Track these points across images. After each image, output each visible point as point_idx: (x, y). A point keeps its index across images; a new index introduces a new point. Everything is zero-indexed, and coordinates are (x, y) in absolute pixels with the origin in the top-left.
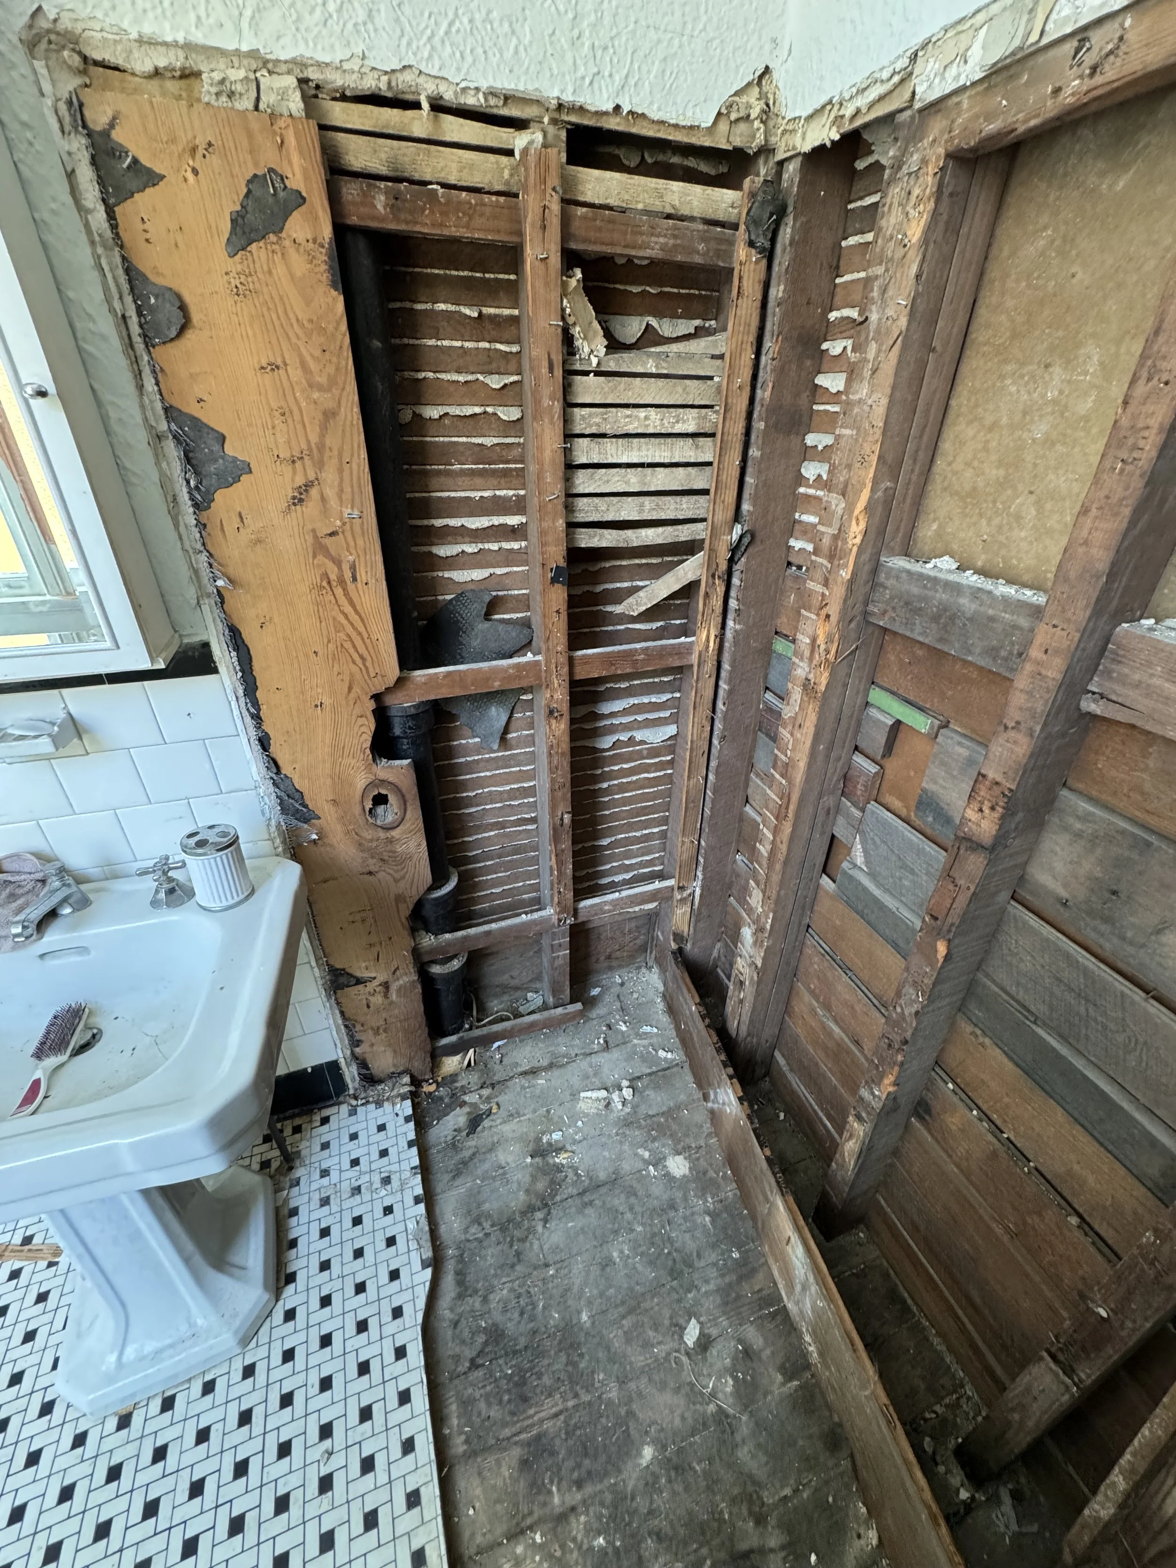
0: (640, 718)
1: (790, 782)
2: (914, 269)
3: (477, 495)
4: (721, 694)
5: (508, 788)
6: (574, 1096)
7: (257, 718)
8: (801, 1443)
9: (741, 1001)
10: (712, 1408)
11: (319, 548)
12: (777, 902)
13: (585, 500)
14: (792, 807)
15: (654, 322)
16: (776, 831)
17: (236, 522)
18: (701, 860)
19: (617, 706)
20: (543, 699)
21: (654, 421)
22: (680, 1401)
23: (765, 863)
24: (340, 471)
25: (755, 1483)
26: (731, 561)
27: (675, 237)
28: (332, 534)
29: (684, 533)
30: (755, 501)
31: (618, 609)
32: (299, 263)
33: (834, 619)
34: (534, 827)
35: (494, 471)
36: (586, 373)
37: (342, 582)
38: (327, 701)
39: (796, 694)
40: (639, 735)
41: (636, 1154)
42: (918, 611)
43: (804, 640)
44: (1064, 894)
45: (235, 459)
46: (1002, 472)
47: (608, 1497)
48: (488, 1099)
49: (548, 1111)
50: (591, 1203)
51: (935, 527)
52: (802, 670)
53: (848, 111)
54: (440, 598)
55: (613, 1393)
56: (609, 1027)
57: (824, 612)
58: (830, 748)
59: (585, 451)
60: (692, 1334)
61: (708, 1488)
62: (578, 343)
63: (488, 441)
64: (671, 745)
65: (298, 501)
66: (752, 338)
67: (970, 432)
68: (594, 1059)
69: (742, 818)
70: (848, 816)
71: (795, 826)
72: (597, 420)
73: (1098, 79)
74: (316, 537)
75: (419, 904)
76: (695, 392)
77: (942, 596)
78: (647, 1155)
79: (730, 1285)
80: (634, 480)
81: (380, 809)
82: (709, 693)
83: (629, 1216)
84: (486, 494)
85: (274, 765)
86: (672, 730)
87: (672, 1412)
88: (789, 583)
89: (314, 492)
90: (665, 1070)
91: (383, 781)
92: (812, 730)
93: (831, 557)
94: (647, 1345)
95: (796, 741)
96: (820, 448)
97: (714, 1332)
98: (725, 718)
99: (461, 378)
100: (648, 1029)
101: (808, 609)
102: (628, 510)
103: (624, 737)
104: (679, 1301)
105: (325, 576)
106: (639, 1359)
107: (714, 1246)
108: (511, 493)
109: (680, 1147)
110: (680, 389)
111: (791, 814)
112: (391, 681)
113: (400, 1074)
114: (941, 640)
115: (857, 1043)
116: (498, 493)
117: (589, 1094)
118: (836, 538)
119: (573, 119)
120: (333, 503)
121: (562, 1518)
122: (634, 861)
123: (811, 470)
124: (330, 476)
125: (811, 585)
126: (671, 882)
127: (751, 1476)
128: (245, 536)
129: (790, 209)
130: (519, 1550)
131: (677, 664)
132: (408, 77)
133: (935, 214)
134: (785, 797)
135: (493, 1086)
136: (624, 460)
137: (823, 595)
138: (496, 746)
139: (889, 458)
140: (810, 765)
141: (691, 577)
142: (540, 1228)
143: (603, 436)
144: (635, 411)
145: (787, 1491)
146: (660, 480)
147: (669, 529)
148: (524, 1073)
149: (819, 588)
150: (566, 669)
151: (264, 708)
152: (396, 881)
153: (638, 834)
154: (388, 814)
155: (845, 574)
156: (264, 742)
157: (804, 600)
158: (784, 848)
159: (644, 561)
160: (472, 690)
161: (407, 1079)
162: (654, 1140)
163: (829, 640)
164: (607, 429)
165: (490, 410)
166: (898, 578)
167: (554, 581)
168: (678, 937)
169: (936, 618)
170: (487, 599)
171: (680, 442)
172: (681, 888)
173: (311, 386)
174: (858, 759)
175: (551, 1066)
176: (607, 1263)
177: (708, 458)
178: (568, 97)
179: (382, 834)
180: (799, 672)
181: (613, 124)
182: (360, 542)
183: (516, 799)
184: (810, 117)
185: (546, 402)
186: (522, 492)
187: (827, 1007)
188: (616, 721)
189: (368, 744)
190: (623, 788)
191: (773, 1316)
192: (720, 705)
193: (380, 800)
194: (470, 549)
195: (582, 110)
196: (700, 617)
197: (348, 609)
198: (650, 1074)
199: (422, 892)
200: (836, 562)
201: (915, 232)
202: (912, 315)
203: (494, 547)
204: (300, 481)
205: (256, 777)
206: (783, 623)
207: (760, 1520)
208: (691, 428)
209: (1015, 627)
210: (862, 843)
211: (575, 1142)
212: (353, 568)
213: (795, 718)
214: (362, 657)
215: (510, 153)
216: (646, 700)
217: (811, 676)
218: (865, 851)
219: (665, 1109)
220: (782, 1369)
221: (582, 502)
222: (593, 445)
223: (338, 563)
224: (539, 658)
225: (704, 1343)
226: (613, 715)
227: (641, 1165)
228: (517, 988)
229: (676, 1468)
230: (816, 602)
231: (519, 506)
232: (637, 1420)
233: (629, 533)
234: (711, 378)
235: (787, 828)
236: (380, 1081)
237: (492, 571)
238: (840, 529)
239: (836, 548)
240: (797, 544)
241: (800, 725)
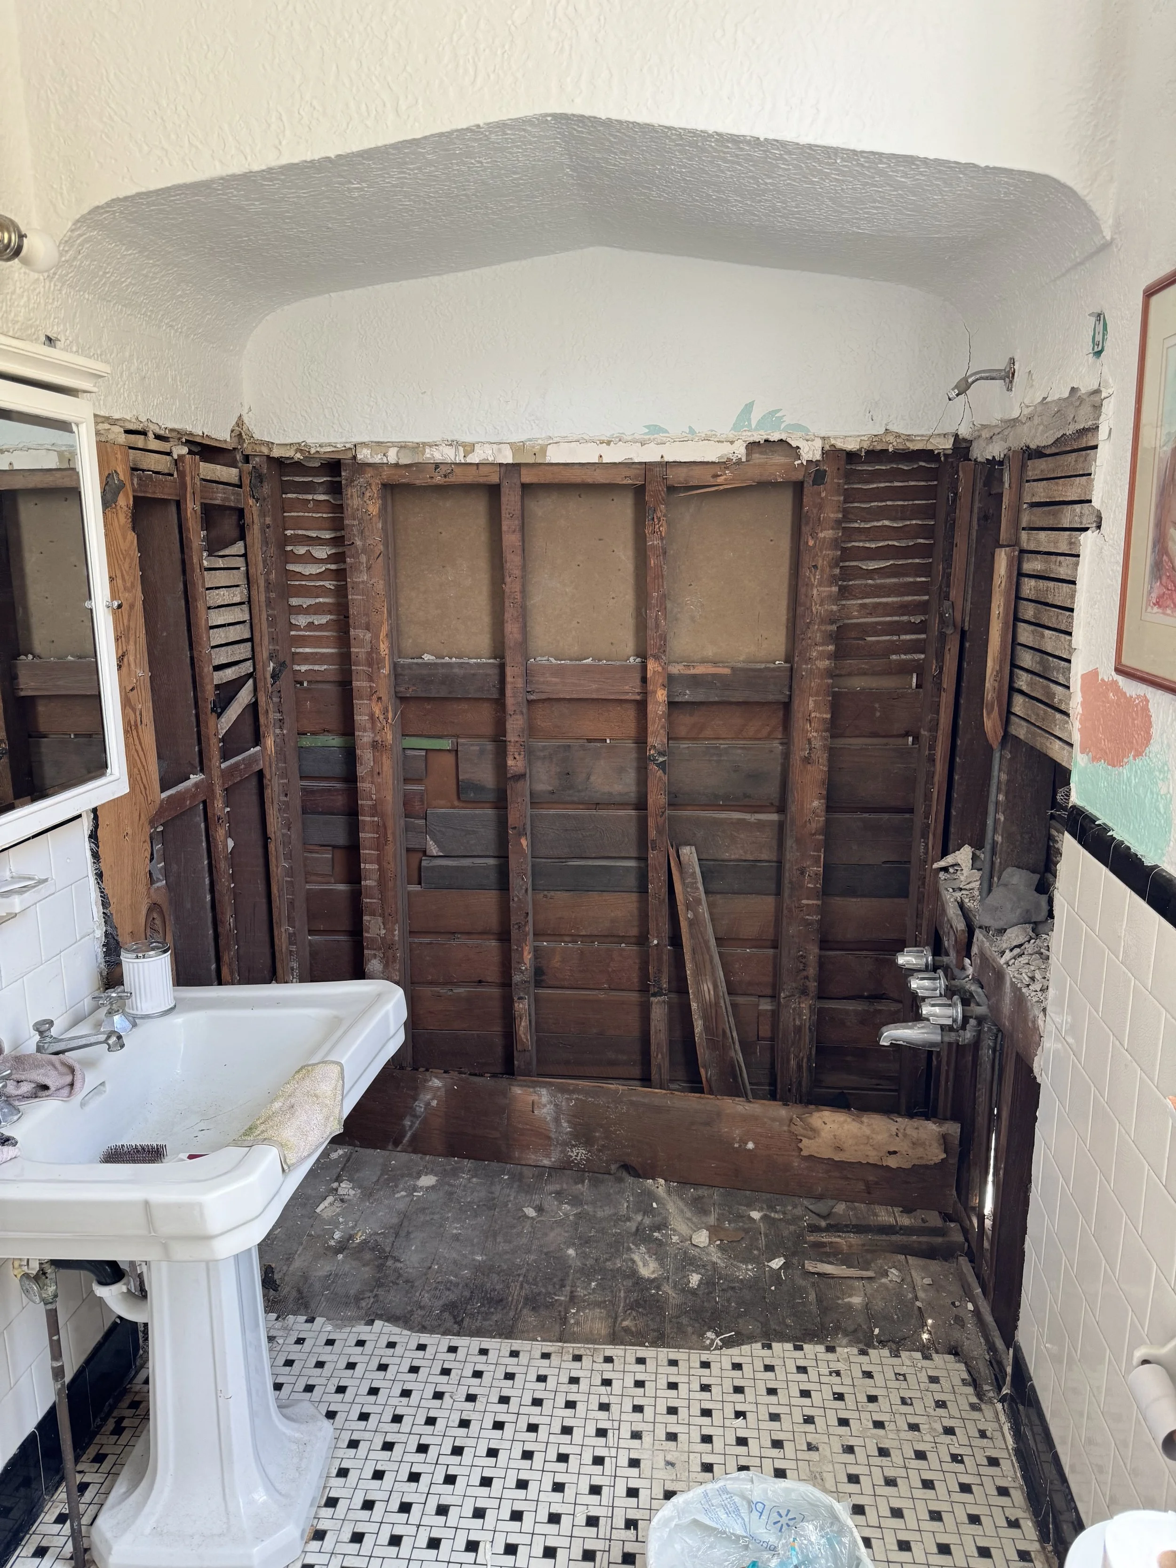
1: (382, 816)
2: (380, 525)
4: (281, 788)
6: (314, 1216)
8: (611, 1191)
10: (571, 1218)
11: (127, 701)
12: (397, 913)
13: (214, 650)
14: (390, 832)
16: (379, 860)
21: (228, 597)
22: (558, 1230)
23: (376, 892)
24: (135, 643)
25: (615, 1214)
26: (271, 685)
27: (224, 493)
28: (132, 690)
29: (239, 671)
30: (278, 642)
33: (386, 697)
37: (136, 725)
38: (131, 832)
39: (366, 755)
41: (397, 1198)
42: (430, 682)
43: (360, 718)
44: (550, 788)
46: (439, 611)
47: (578, 1275)
50: (408, 1233)
51: (410, 641)
52: (367, 737)
55: (532, 1257)
57: (375, 697)
58: (398, 783)
60: (531, 1212)
61: (603, 1234)
66: (260, 545)
70: (415, 827)
71: (396, 844)
73: (447, 479)
74: (126, 693)
76: (236, 578)
77: (441, 671)
78: (403, 1193)
79: (519, 1186)
80: (224, 636)
83: (436, 1217)
87: (560, 1235)
89: (126, 660)
90: (348, 1161)
91: (155, 904)
92: (390, 772)
93: (370, 665)
94: (519, 1234)
95: (378, 785)
96: (305, 606)
97: (538, 1202)
98: (289, 807)
101: (362, 698)
102: (223, 657)
104: (509, 1211)
105: (131, 724)
106: (524, 1240)
107: (492, 1184)
109: (415, 1174)
110: (232, 577)
111: (391, 838)
112: (158, 802)
114: (450, 693)
115: (480, 983)
117: (322, 1206)
118: (369, 654)
120: (133, 667)
121: (572, 1298)
124: (132, 647)
125: (357, 684)
127: (610, 1216)
129: (264, 480)
130: (572, 1321)
132: (147, 423)
133: (384, 506)
134: (381, 828)
136: (220, 623)
137: (371, 687)
139: (389, 609)
140: (394, 796)
141: (249, 699)
142: (399, 1265)
144: (221, 592)
145: (626, 1205)
146: (232, 634)
147: (237, 668)
149: (365, 684)
150: (221, 780)
155: (385, 671)
158: (391, 866)
162: (396, 1186)
163: (385, 711)
166: (410, 668)
167: (212, 710)
169: (443, 683)
171: (237, 609)
174: (408, 787)
176: (456, 1238)
177: (248, 618)
180: (365, 740)
182: (143, 693)
184: (279, 445)
185: (200, 589)
187: (447, 981)
191: (550, 1175)
192: (281, 798)
195: (193, 434)
196: (265, 726)
197: (140, 749)
198: (342, 1170)
200: (375, 666)
201: (376, 510)
202: (387, 544)
204: (120, 652)
205: (95, 918)
206: (305, 724)
207: (629, 1219)
208: (238, 600)
209: (487, 675)
210: (432, 839)
212: (141, 714)
213: (372, 771)
214: (145, 788)
215: (171, 454)
217: (378, 738)
218: (436, 842)
219: (379, 1173)
220: (576, 1183)
221: (214, 653)
223: (136, 713)
224: (200, 777)
225: (540, 1209)
227: (408, 1199)
229: (587, 1243)
230: (366, 692)
232: (552, 1252)
234: (239, 568)
235: (391, 849)
238: (372, 648)
239: (372, 659)
240: (303, 668)
241: (379, 773)
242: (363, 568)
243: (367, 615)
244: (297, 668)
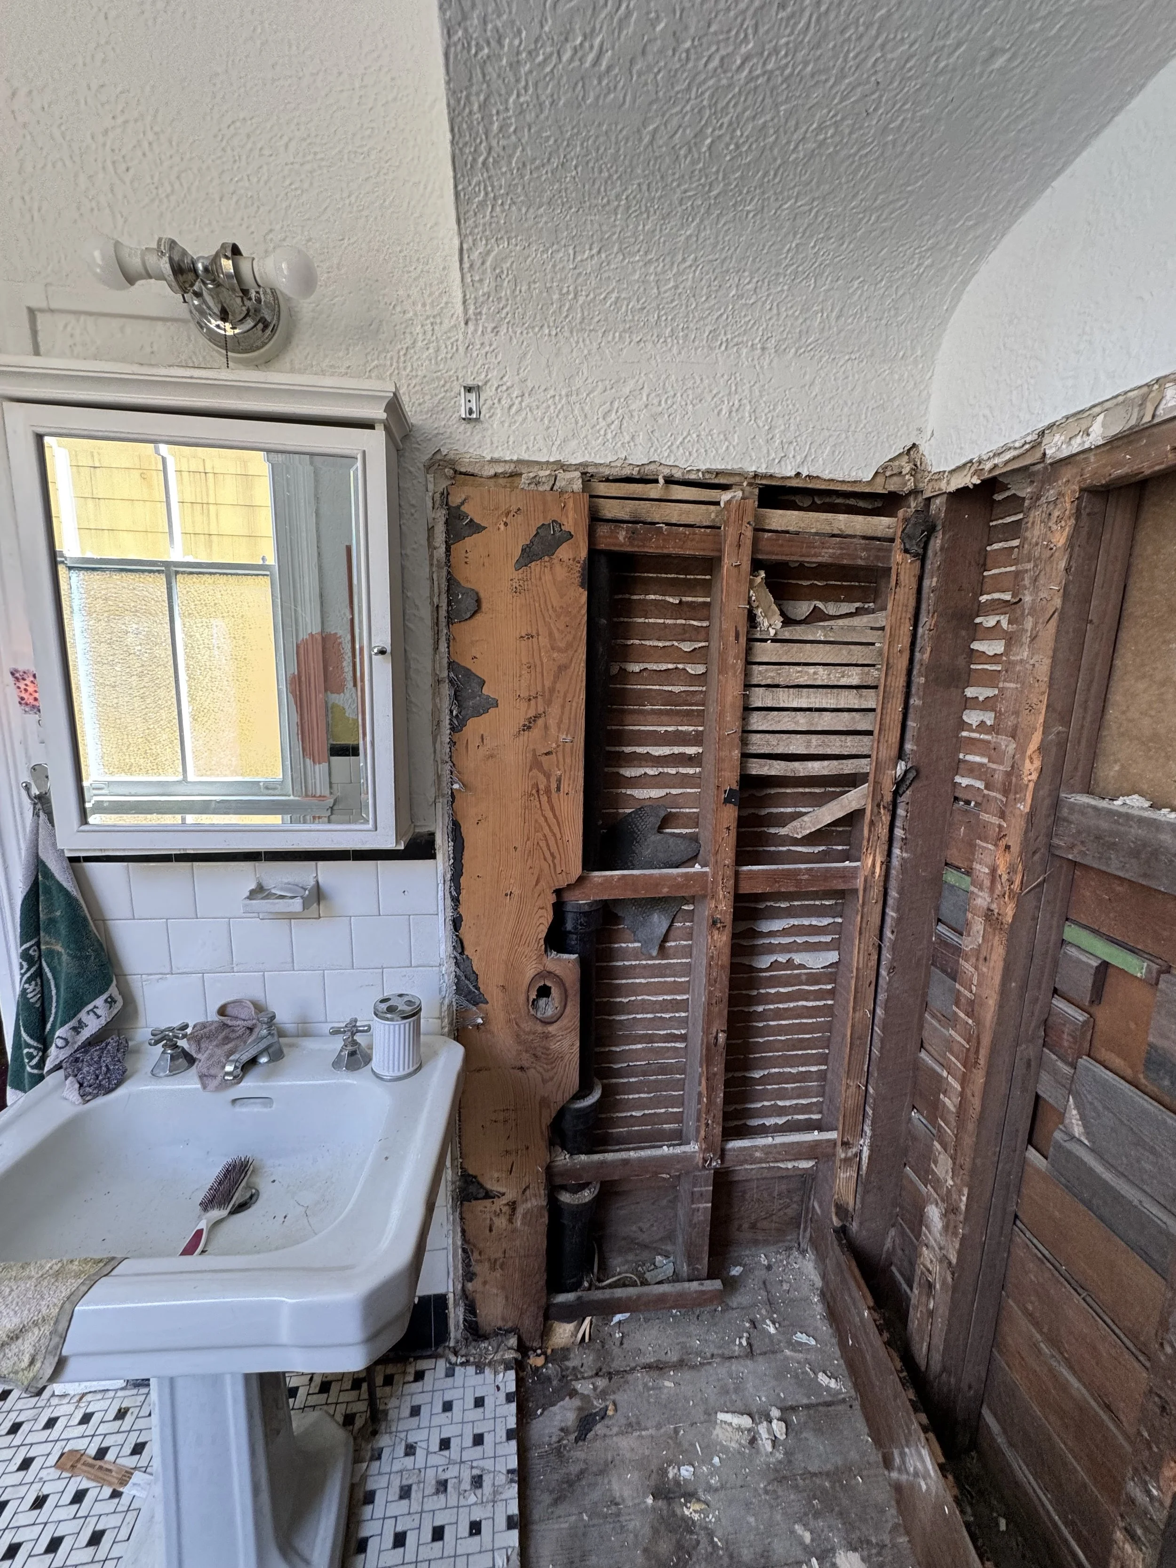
0: (799, 940)
1: (978, 1022)
2: (1063, 565)
3: (662, 729)
4: (889, 921)
5: (661, 998)
6: (710, 1414)
7: (456, 901)
9: (931, 1314)
11: (536, 764)
12: (973, 1172)
13: (759, 735)
14: (983, 1053)
15: (820, 605)
16: (964, 1081)
17: (478, 742)
18: (870, 1112)
19: (777, 925)
20: (706, 910)
21: (822, 676)
23: (952, 1119)
24: (563, 707)
26: (896, 794)
27: (842, 549)
28: (547, 754)
29: (848, 767)
30: (918, 741)
31: (783, 831)
32: (561, 573)
33: (1015, 849)
34: (683, 1045)
35: (678, 713)
36: (765, 640)
37: (548, 791)
38: (516, 891)
39: (978, 926)
40: (798, 958)
41: (793, 1532)
42: (1112, 846)
43: (982, 870)
45: (488, 697)
48: (603, 1394)
49: (676, 1431)
51: (1117, 768)
52: (982, 900)
53: (988, 466)
54: (621, 811)
56: (753, 1323)
57: (1002, 843)
58: (1024, 987)
59: (760, 698)
62: (760, 619)
63: (676, 689)
64: (832, 973)
65: (527, 728)
66: (910, 614)
67: (1141, 686)
68: (735, 1366)
69: (916, 1066)
70: (1055, 1072)
71: (988, 1074)
72: (772, 674)
74: (534, 755)
75: (562, 1112)
76: (858, 654)
77: (1136, 831)
78: (807, 1537)
80: (802, 721)
81: (542, 1002)
82: (876, 919)
84: (670, 729)
85: (460, 945)
86: (833, 957)
88: (957, 817)
89: (540, 722)
90: (828, 1404)
91: (549, 972)
92: (1000, 965)
93: (1006, 792)
95: (981, 975)
96: (981, 699)
98: (894, 948)
99: (661, 644)
100: (801, 1337)
101: (985, 839)
102: (797, 746)
103: (782, 958)
105: (536, 786)
108: (691, 728)
109: (854, 1536)
110: (844, 652)
111: (982, 1061)
112: (573, 880)
113: (508, 1331)
114: (1145, 876)
115: (1108, 1407)
116: (680, 728)
117: (728, 1417)
118: (1008, 774)
119: (764, 482)
120: (553, 730)
122: (787, 1103)
123: (972, 717)
124: (555, 710)
125: (985, 817)
126: (833, 1135)
128: (482, 752)
129: (939, 527)
131: (841, 886)
132: (652, 467)
133: (1076, 528)
134: (974, 1039)
135: (610, 1376)
136: (795, 705)
137: (1000, 826)
138: (654, 953)
139: (1059, 706)
140: (1001, 1006)
141: (855, 806)
143: (777, 686)
144: (806, 668)
146: (826, 721)
147: (835, 762)
148: (648, 1367)
149: (995, 820)
150: (732, 882)
151: (463, 892)
152: (544, 1081)
153: (794, 1071)
154: (549, 1007)
155: (1024, 807)
156: (456, 923)
157: (978, 831)
158: (976, 1102)
159: (807, 790)
160: (642, 894)
161: (513, 1341)
162: (817, 1515)
163: (1012, 870)
164: (781, 681)
165: (680, 666)
166: (1083, 814)
167: (727, 801)
168: (842, 1210)
169: (1135, 853)
170: (663, 814)
171: (846, 692)
172: (846, 1144)
173: (553, 649)
174: (1059, 1004)
175: (680, 1365)
177: (871, 704)
178: (762, 470)
179: (540, 1028)
180: (979, 901)
181: (794, 483)
182: (568, 761)
183: (667, 1012)
184: (952, 472)
185: (731, 661)
186: (701, 728)
187: (1054, 1342)
188: (775, 941)
189: (544, 935)
190: (779, 1014)
192: (888, 933)
193: (544, 992)
194: (651, 772)
195: (771, 476)
196: (865, 843)
197: (549, 815)
198: (808, 1407)
199: (568, 1096)
200: (1011, 796)
201: (1060, 539)
202: (1066, 596)
203: (673, 771)
204: (531, 713)
205: (443, 955)
206: (954, 855)
208: (855, 681)
210: (1077, 1107)
211: (710, 1489)
212: (559, 781)
213: (978, 950)
214: (552, 855)
215: (717, 503)
216: (806, 922)
217: (994, 906)
218: (1083, 1117)
219: (829, 1467)
221: (755, 738)
222: (767, 693)
223: (548, 776)
224: (706, 869)
226: (771, 934)
227: (800, 1554)
228: (645, 1246)
230: (993, 832)
231: (697, 739)
233: (796, 765)
234: (873, 644)
235: (979, 1078)
236: (485, 1337)
237: (668, 791)
238: (1013, 767)
239: (1010, 783)
240: (964, 781)
241: (985, 959)
242: (1026, 639)
243: (1017, 713)
244: (958, 779)
